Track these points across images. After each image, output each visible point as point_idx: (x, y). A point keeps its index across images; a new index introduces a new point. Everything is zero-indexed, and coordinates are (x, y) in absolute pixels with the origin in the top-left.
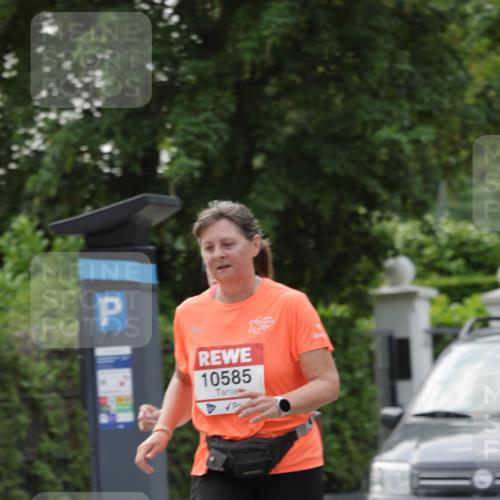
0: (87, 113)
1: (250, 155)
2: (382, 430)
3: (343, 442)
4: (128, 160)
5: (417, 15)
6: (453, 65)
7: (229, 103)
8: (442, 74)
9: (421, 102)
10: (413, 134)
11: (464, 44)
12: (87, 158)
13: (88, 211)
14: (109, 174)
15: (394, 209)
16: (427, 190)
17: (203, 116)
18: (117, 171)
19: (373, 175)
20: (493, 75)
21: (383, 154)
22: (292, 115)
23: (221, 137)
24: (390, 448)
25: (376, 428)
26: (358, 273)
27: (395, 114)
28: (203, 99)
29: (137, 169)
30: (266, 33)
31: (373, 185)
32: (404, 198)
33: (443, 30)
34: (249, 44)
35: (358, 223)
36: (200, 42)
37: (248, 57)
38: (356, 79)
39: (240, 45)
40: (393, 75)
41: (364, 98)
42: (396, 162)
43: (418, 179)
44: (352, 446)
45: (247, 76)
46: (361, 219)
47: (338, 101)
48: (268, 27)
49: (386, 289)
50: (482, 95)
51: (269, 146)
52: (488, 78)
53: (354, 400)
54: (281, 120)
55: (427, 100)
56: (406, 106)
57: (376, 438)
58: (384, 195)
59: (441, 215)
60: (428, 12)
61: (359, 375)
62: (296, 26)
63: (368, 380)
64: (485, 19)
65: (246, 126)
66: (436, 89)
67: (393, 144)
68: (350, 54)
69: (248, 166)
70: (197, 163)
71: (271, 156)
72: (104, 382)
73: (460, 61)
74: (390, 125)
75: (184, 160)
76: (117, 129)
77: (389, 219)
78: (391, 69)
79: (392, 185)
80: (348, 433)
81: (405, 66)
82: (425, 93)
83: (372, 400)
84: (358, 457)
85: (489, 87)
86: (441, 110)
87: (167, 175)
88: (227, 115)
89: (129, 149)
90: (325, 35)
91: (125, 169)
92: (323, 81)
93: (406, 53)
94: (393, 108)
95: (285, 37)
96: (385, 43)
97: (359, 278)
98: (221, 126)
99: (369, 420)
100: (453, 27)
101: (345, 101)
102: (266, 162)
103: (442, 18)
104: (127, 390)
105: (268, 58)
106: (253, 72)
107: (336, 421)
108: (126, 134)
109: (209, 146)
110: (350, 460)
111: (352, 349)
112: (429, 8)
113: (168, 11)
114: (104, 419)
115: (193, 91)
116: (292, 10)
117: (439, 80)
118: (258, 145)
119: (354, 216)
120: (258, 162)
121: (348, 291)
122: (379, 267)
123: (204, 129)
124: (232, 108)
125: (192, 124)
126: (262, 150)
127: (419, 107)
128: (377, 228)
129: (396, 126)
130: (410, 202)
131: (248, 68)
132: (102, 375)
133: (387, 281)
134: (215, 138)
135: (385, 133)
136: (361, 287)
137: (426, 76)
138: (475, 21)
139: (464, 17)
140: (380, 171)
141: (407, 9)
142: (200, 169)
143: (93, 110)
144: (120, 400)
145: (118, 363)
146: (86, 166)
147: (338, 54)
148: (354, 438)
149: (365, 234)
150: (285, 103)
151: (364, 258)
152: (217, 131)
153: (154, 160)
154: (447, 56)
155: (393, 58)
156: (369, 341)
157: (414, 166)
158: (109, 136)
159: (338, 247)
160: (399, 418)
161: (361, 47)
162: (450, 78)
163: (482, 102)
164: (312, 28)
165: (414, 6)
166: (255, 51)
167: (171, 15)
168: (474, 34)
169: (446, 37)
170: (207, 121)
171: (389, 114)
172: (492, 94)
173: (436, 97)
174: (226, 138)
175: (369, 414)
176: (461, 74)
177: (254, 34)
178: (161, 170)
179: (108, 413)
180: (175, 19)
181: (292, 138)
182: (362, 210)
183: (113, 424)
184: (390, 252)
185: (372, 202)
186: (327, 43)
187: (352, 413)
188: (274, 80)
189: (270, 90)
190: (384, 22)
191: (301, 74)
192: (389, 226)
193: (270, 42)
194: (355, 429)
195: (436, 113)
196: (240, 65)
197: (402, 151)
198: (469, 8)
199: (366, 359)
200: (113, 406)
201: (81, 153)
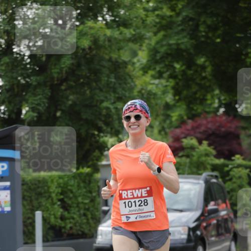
1: (56, 112)
2: (102, 215)
3: (88, 220)
4: (10, 112)
5: (117, 62)
6: (130, 81)
7: (48, 92)
8: (126, 84)
9: (118, 93)
10: (115, 105)
11: (134, 73)
14: (3, 117)
16: (120, 126)
17: (39, 97)
18: (6, 117)
19: (100, 120)
20: (144, 85)
21: (104, 112)
22: (71, 97)
23: (45, 105)
24: (105, 222)
25: (100, 214)
26: (94, 156)
27: (109, 97)
28: (39, 91)
29: (13, 116)
30: (63, 66)
31: (101, 124)
32: (112, 129)
33: (126, 67)
34: (56, 70)
35: (95, 138)
36: (38, 69)
37: (56, 75)
38: (94, 84)
39: (53, 71)
40: (108, 84)
41: (97, 91)
42: (108, 116)
43: (117, 122)
44: (91, 221)
45: (56, 82)
46: (96, 136)
47: (88, 92)
48: (64, 64)
49: (104, 163)
50: (140, 92)
51: (63, 108)
52: (142, 85)
53: (92, 204)
54: (67, 99)
55: (120, 93)
56: (113, 95)
57: (100, 218)
58: (105, 128)
59: (125, 136)
60: (120, 61)
61: (94, 194)
62: (73, 64)
63: (97, 197)
64: (141, 64)
65: (54, 101)
66: (124, 89)
67: (107, 108)
68: (93, 75)
69: (55, 115)
70: (35, 114)
71: (63, 111)
72: (0, 195)
73: (132, 79)
74: (107, 101)
75: (31, 113)
76: (6, 100)
77: (106, 136)
78: (108, 81)
79: (107, 124)
80: (90, 216)
81: (113, 80)
82: (120, 90)
83: (99, 204)
84: (93, 225)
85: (142, 89)
86: (125, 97)
87: (25, 118)
88: (47, 97)
89: (11, 108)
90: (83, 68)
91: (9, 115)
92: (83, 85)
93: (113, 75)
94: (108, 95)
95: (69, 68)
96: (106, 71)
97: (95, 158)
98: (45, 101)
99: (97, 211)
100: (129, 67)
101: (90, 92)
102: (61, 114)
103: (125, 64)
104: (8, 198)
105: (64, 75)
106: (58, 80)
107: (85, 211)
109: (40, 108)
110: (90, 226)
111: (92, 185)
112: (121, 59)
113: (26, 58)
115: (36, 87)
117: (125, 86)
118: (59, 107)
119: (94, 134)
120: (58, 114)
121: (90, 163)
122: (102, 154)
123: (39, 102)
124: (49, 94)
125: (35, 100)
126: (60, 110)
127: (117, 95)
128: (102, 140)
129: (109, 102)
130: (113, 130)
131: (56, 79)
133: (105, 159)
134: (43, 105)
135: (105, 104)
136: (95, 162)
137: (120, 84)
138: (138, 65)
139: (134, 64)
140: (103, 119)
141: (114, 60)
142: (36, 117)
144: (6, 202)
145: (5, 188)
147: (88, 75)
148: (92, 218)
149: (97, 142)
150: (68, 92)
151: (97, 151)
152: (44, 103)
153: (20, 112)
154: (127, 77)
155: (108, 77)
156: (98, 182)
157: (115, 117)
158: (3, 103)
159: (87, 146)
160: (108, 211)
161: (96, 73)
162: (128, 85)
163: (140, 94)
164: (79, 65)
165: (116, 59)
166: (58, 73)
167: (27, 59)
168: (137, 69)
169: (127, 70)
170: (40, 99)
171: (106, 97)
172: (143, 91)
173: (124, 92)
174: (47, 105)
175: (97, 209)
176: (132, 84)
177: (57, 67)
178: (22, 117)
179: (1, 207)
180: (29, 60)
181: (71, 105)
182: (96, 133)
183: (3, 211)
184: (106, 149)
185: (100, 130)
186: (84, 71)
187: (91, 209)
188: (65, 84)
189: (63, 88)
190: (105, 63)
191: (74, 82)
192: (106, 139)
193: (64, 69)
194: (92, 215)
195: (124, 98)
196: (53, 78)
197: (111, 111)
198: (135, 60)
199: (97, 189)
200: (3, 204)
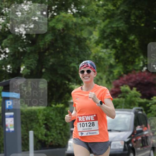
0: (4, 58)
1: (42, 69)
3: (62, 136)
4: (14, 69)
5: (80, 38)
6: (88, 50)
7: (37, 56)
8: (85, 52)
9: (81, 58)
11: (91, 45)
12: (4, 69)
13: (4, 81)
14: (9, 72)
15: (74, 82)
17: (31, 60)
18: (11, 72)
19: (70, 74)
20: (97, 53)
21: (72, 69)
22: (52, 60)
25: (69, 133)
27: (75, 60)
28: (31, 56)
29: (16, 72)
30: (46, 41)
31: (70, 77)
32: (77, 80)
33: (86, 42)
34: (42, 43)
35: (66, 85)
36: (31, 42)
37: (42, 46)
38: (66, 52)
39: (40, 43)
40: (74, 52)
41: (68, 56)
42: (75, 72)
44: (64, 137)
45: (42, 51)
47: (62, 57)
48: (47, 39)
50: (94, 57)
51: (46, 67)
52: (95, 53)
53: (65, 126)
54: (49, 61)
56: (77, 58)
57: (69, 136)
58: (72, 79)
60: (82, 38)
62: (52, 39)
64: (95, 40)
65: (41, 62)
66: (84, 55)
67: (74, 67)
68: (65, 46)
69: (41, 71)
70: (29, 71)
71: (46, 69)
72: (7, 121)
73: (89, 49)
74: (74, 63)
75: (26, 70)
76: (11, 62)
77: (73, 84)
78: (74, 50)
79: (74, 77)
80: (63, 134)
81: (78, 49)
82: (82, 56)
83: (69, 126)
84: (65, 140)
85: (96, 55)
89: (14, 67)
90: (59, 42)
91: (13, 71)
92: (59, 52)
93: (77, 46)
95: (50, 42)
96: (73, 44)
97: (66, 98)
100: (88, 41)
101: (63, 57)
103: (85, 39)
104: (13, 123)
105: (47, 46)
107: (60, 131)
108: (13, 63)
109: (32, 67)
110: (63, 140)
113: (23, 35)
114: (7, 130)
115: (29, 54)
116: (52, 36)
118: (44, 66)
119: (65, 84)
120: (44, 70)
121: (63, 101)
123: (31, 63)
124: (38, 58)
125: (29, 62)
128: (70, 87)
130: (78, 81)
131: (42, 49)
132: (7, 119)
134: (34, 65)
135: (73, 65)
136: (66, 100)
137: (82, 52)
138: (93, 40)
139: (90, 39)
140: (71, 73)
141: (78, 37)
142: (30, 72)
143: (6, 58)
144: (11, 125)
145: (10, 117)
146: (4, 70)
147: (62, 46)
149: (68, 88)
150: (50, 57)
151: (67, 94)
152: (34, 63)
153: (19, 69)
154: (86, 48)
155: (75, 47)
158: (9, 63)
159: (61, 91)
161: (67, 45)
162: (87, 53)
164: (56, 40)
166: (43, 45)
168: (92, 43)
169: (86, 43)
170: (32, 61)
171: (73, 60)
173: (84, 57)
174: (36, 65)
175: (68, 130)
176: (89, 52)
177: (43, 41)
178: (21, 72)
179: (8, 128)
180: (25, 37)
181: (51, 65)
182: (67, 82)
183: (9, 131)
185: (69, 80)
186: (60, 44)
187: (64, 130)
188: (47, 52)
189: (46, 54)
190: (73, 39)
191: (53, 50)
192: (73, 86)
193: (47, 43)
194: (64, 133)
196: (40, 48)
198: (91, 37)
200: (9, 127)
201: (3, 67)
